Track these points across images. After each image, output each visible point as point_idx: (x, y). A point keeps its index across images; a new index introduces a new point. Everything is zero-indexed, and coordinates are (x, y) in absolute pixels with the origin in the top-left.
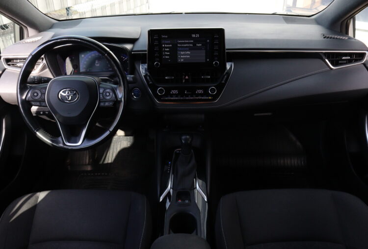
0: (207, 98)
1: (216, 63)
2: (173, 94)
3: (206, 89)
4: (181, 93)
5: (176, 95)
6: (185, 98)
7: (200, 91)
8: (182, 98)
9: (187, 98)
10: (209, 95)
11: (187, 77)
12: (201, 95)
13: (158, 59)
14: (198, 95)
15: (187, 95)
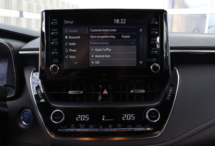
0: (143, 129)
1: (155, 68)
2: (80, 122)
3: (139, 113)
4: (95, 120)
5: (86, 124)
6: (101, 130)
7: (129, 117)
8: (96, 130)
9: (106, 130)
10: (145, 123)
11: (105, 92)
12: (133, 124)
13: (57, 60)
14: (126, 124)
15: (105, 125)
